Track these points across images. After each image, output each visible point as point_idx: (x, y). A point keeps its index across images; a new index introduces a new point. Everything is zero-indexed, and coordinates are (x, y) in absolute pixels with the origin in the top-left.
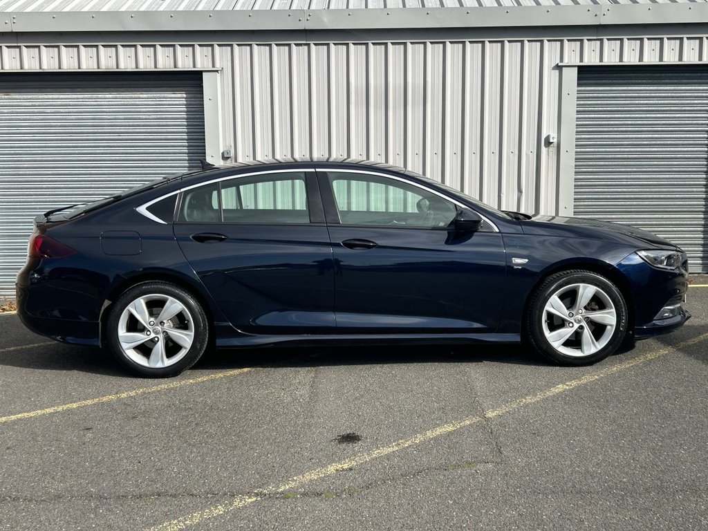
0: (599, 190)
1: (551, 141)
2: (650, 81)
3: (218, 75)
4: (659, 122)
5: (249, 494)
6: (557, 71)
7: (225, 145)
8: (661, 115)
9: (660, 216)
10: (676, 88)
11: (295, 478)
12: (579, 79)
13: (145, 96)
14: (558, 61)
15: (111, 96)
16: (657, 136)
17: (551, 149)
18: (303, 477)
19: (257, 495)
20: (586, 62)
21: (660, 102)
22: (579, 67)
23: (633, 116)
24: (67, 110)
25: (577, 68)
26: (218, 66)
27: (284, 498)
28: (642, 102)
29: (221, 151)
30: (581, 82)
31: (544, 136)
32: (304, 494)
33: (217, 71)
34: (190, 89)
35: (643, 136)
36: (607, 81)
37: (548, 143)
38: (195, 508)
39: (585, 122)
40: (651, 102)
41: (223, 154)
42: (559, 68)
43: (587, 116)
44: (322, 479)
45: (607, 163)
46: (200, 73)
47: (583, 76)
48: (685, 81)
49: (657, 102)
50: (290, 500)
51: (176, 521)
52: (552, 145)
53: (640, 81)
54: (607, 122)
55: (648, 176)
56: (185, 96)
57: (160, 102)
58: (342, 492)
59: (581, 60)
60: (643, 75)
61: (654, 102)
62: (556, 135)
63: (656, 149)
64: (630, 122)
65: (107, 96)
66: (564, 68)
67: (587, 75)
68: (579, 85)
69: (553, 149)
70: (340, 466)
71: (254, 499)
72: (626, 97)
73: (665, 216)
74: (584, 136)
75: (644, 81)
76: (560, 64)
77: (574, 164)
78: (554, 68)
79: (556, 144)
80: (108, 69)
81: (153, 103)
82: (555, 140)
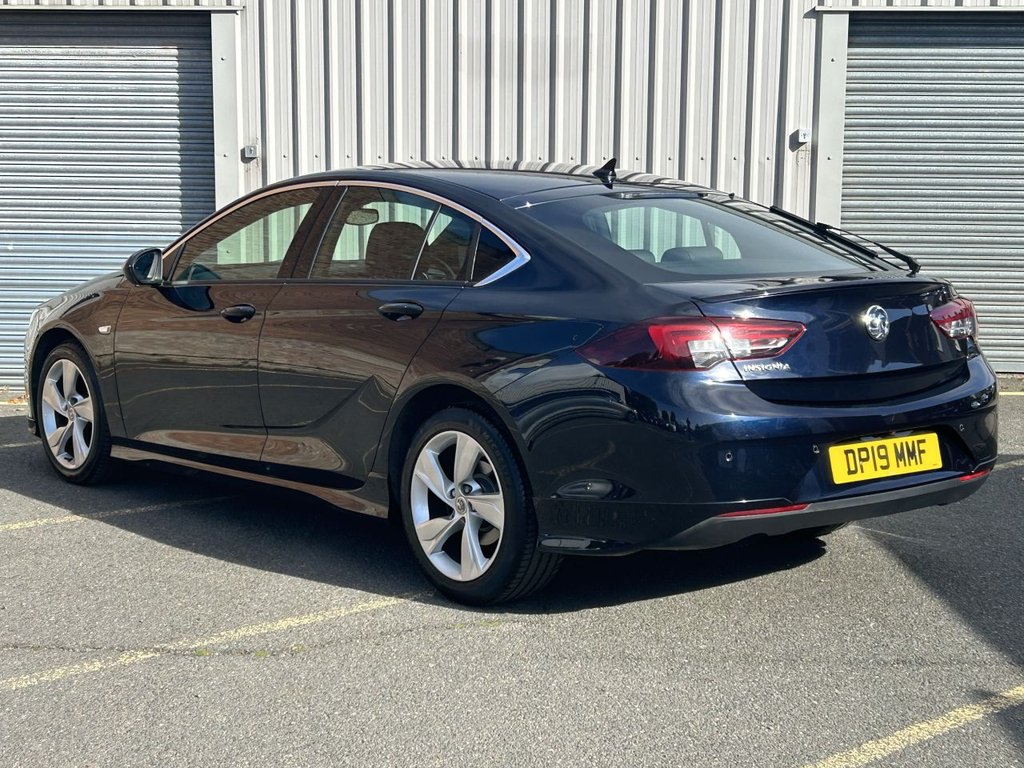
0: (888, 226)
1: (801, 140)
2: (978, 39)
3: (237, 18)
4: (992, 110)
5: (146, 650)
6: (814, 21)
7: (247, 137)
8: (998, 99)
9: (994, 273)
11: (222, 634)
12: (851, 34)
13: (116, 51)
14: (815, 3)
15: (59, 51)
16: (989, 134)
17: (802, 154)
18: (236, 631)
19: (157, 650)
20: (864, 6)
21: (995, 75)
22: (852, 14)
23: (948, 98)
25: (847, 16)
26: (236, 2)
27: (194, 656)
28: (964, 75)
29: (241, 147)
30: (858, 39)
31: (789, 131)
32: (225, 652)
33: (235, 12)
34: (186, 41)
35: (966, 134)
36: (904, 39)
37: (796, 144)
38: (60, 664)
39: (864, 109)
40: (981, 75)
41: (243, 151)
42: (816, 15)
43: (867, 98)
44: (263, 636)
45: (901, 180)
46: (207, 14)
47: (860, 28)
49: (989, 75)
50: (202, 658)
51: (27, 676)
52: (803, 147)
54: (902, 110)
55: (973, 204)
56: (176, 52)
57: (140, 63)
58: (282, 651)
59: (856, 2)
60: (965, 29)
61: (985, 75)
62: (809, 131)
63: (988, 158)
64: (942, 110)
65: (54, 51)
66: (825, 16)
67: (867, 28)
68: (851, 45)
69: (804, 153)
70: (298, 621)
71: (150, 655)
72: (936, 67)
73: (1001, 274)
74: (861, 133)
75: (968, 39)
76: (818, 8)
77: (841, 180)
78: (807, 16)
79: (809, 145)
80: (54, 5)
81: (128, 63)
82: (809, 140)
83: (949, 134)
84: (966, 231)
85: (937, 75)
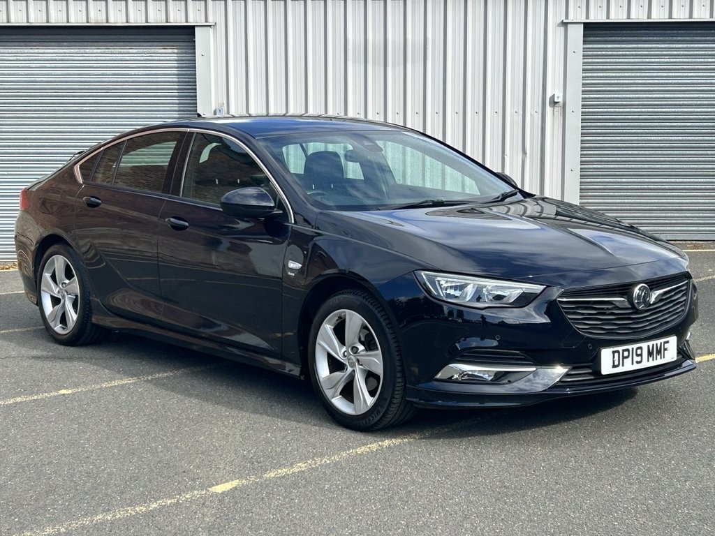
0: (609, 152)
1: (556, 100)
2: (661, 38)
3: (211, 30)
4: (670, 81)
7: (217, 103)
8: (673, 74)
10: (689, 46)
12: (584, 36)
13: (135, 51)
14: (563, 18)
15: (99, 51)
16: (669, 96)
17: (556, 109)
20: (592, 19)
22: (584, 23)
23: (644, 74)
24: (53, 65)
25: (582, 25)
26: (211, 20)
28: (653, 60)
29: (213, 109)
30: (588, 39)
31: (549, 95)
33: (210, 26)
34: (181, 44)
35: (655, 96)
36: (616, 39)
37: (553, 103)
39: (593, 81)
40: (663, 60)
41: (215, 111)
42: (565, 24)
43: (594, 75)
45: (617, 124)
46: (193, 28)
47: (590, 32)
48: (698, 38)
49: (668, 60)
52: (557, 105)
53: (651, 38)
54: (616, 81)
55: (660, 138)
56: (176, 51)
57: (150, 58)
59: (587, 17)
60: (653, 32)
61: (666, 60)
62: (561, 95)
64: (640, 81)
65: (95, 51)
66: (569, 25)
67: (595, 32)
68: (585, 42)
69: (558, 110)
72: (636, 55)
73: (678, 180)
74: (592, 96)
75: (655, 38)
76: (565, 21)
77: (580, 125)
78: (559, 25)
79: (561, 104)
80: (98, 23)
81: (142, 58)
82: (560, 100)
83: (645, 96)
84: (656, 155)
85: (637, 60)
